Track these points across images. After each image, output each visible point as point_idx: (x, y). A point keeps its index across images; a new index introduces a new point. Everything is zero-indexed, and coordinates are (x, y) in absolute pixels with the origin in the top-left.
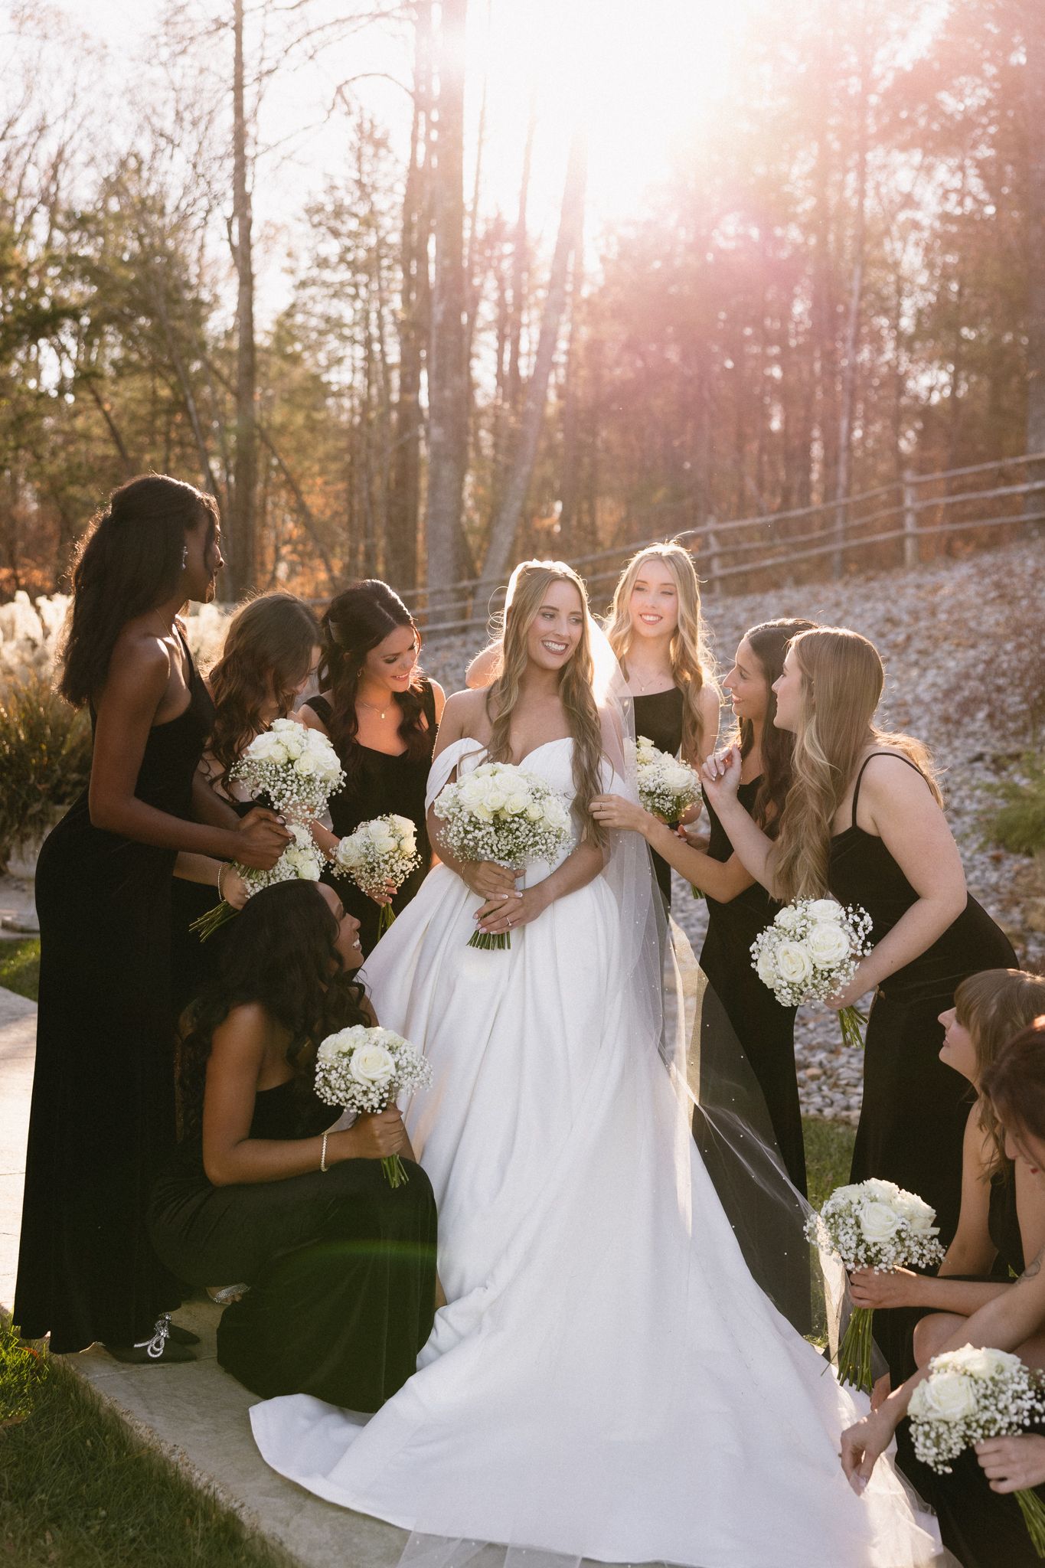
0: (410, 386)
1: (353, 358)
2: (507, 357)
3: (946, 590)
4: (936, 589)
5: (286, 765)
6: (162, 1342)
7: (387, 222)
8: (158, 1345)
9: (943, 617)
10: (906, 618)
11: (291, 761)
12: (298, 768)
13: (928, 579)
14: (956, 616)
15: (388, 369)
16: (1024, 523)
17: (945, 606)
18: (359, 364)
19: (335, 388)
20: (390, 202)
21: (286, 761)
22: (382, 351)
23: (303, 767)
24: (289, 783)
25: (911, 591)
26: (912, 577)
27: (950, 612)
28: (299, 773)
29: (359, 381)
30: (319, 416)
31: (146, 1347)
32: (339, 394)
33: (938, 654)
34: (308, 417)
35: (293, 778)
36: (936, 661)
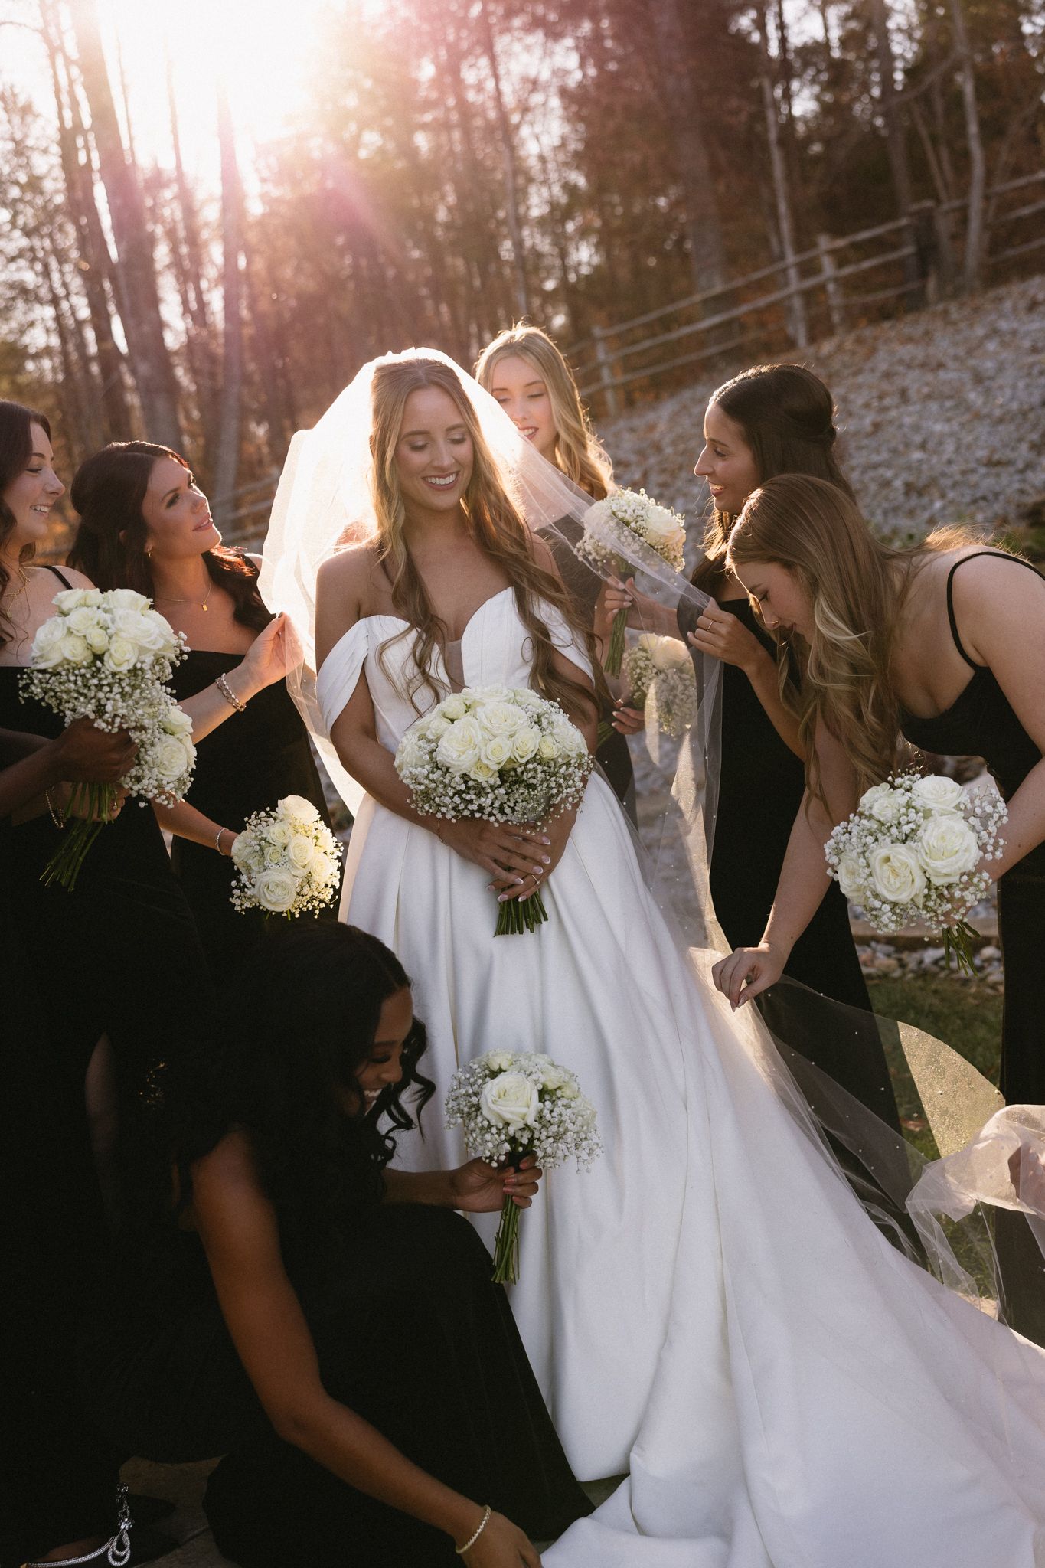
0: (104, 334)
1: (43, 319)
2: (192, 296)
3: (662, 426)
4: (651, 428)
5: (94, 662)
6: (126, 1538)
7: (48, 185)
8: (121, 1547)
9: (669, 450)
10: (633, 458)
11: (99, 657)
12: (110, 665)
13: (638, 422)
14: (681, 447)
15: (80, 324)
16: (710, 358)
17: (667, 440)
18: (52, 325)
19: (32, 350)
20: (47, 164)
21: (90, 659)
22: (72, 307)
23: (121, 658)
24: (106, 689)
25: (627, 436)
26: (622, 424)
27: (674, 443)
28: (116, 669)
29: (55, 341)
30: (21, 379)
31: (105, 1553)
32: (36, 357)
33: (679, 484)
34: (13, 382)
35: (110, 680)
36: (678, 491)
